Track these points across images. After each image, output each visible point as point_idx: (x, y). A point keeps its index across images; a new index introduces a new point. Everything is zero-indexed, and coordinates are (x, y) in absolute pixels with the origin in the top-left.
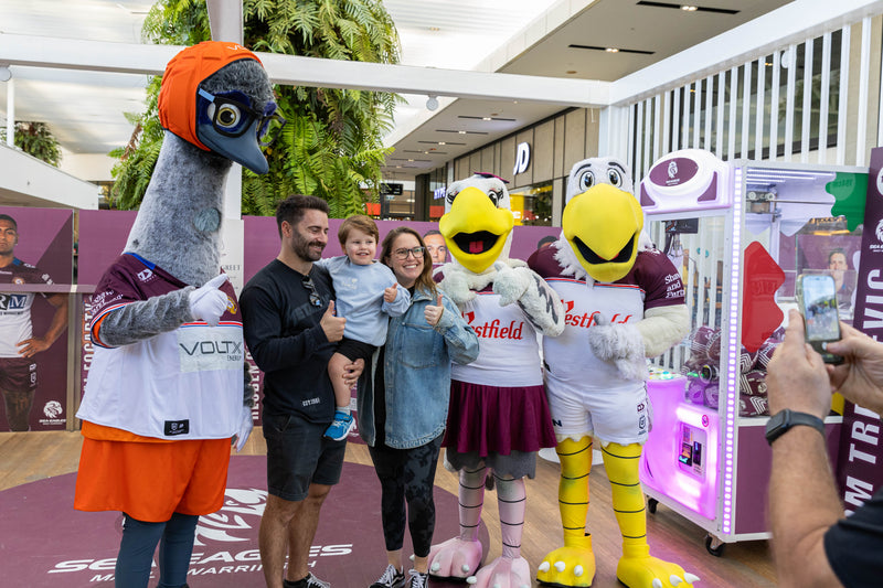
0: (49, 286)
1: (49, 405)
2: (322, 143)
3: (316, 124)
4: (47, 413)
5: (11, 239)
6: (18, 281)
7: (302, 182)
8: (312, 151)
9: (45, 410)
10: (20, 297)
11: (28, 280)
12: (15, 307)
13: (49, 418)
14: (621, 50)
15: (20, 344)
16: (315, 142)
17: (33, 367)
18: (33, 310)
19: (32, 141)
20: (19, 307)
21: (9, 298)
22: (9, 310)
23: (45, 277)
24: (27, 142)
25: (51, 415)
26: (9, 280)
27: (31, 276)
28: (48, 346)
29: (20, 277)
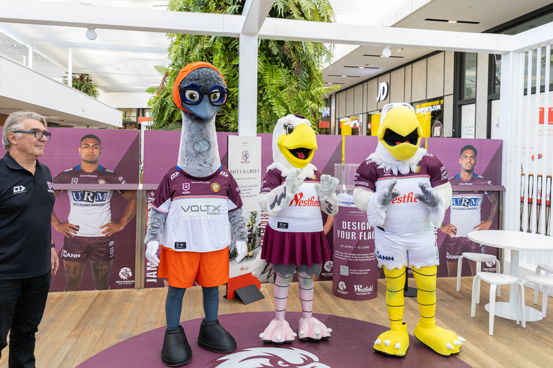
0: (124, 186)
1: (123, 270)
2: (288, 82)
3: (284, 70)
4: (122, 276)
5: (96, 152)
6: (102, 182)
7: (277, 109)
8: (282, 88)
9: (120, 274)
10: (102, 193)
11: (109, 181)
12: (100, 201)
13: (122, 280)
14: (458, 22)
15: (102, 227)
16: (284, 82)
17: (112, 243)
18: (112, 202)
19: (81, 85)
20: (102, 201)
21: (95, 194)
22: (95, 203)
23: (121, 179)
24: (78, 85)
25: (124, 278)
26: (95, 181)
27: (110, 178)
28: (122, 228)
29: (103, 179)
